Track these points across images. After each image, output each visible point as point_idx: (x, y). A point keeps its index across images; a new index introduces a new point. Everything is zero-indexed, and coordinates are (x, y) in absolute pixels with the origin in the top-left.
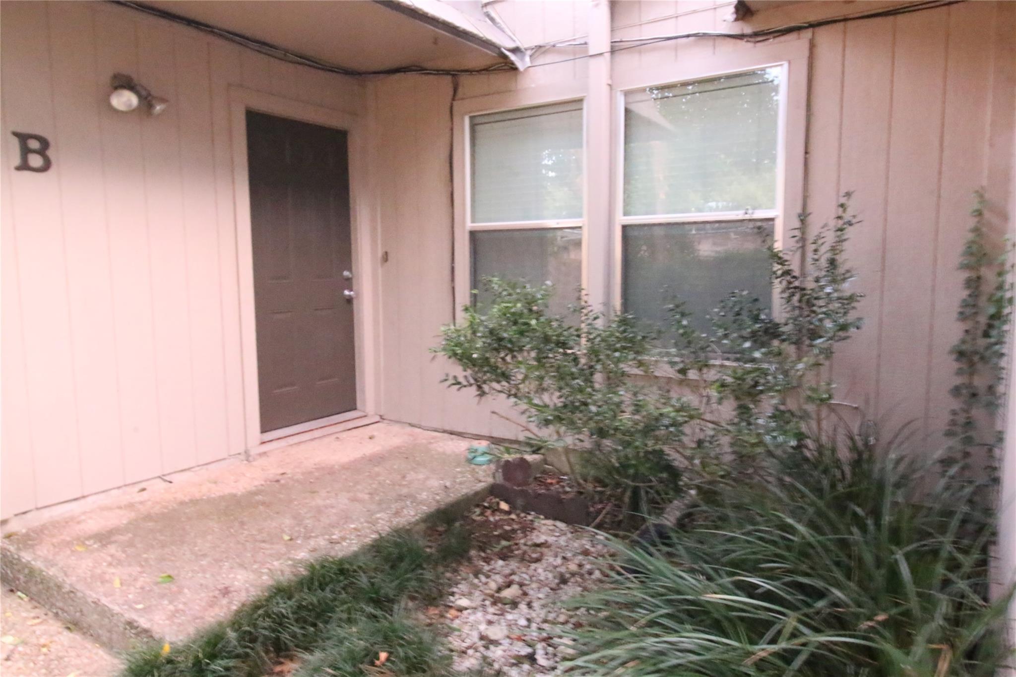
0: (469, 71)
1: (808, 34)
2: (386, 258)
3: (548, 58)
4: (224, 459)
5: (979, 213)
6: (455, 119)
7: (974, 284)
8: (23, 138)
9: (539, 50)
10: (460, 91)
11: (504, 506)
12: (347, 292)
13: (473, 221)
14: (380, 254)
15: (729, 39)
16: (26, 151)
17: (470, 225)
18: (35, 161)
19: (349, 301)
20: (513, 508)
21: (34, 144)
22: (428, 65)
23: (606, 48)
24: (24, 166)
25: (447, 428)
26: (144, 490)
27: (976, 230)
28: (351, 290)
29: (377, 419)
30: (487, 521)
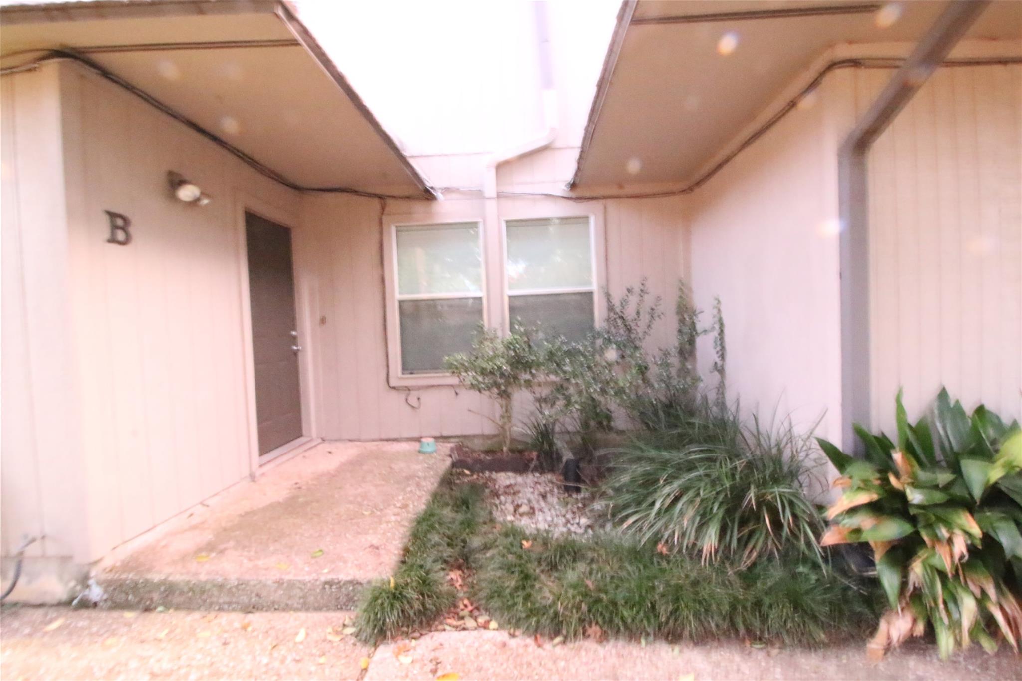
0: (393, 197)
1: (604, 201)
2: (323, 321)
3: (454, 195)
4: (237, 483)
5: (680, 289)
6: (385, 226)
7: (682, 321)
8: (112, 215)
9: (447, 190)
10: (387, 209)
11: (467, 472)
12: (295, 348)
13: (400, 293)
14: (318, 317)
15: (563, 199)
16: (115, 227)
17: (398, 296)
18: (121, 236)
19: (296, 353)
20: (472, 472)
21: (120, 222)
22: (360, 189)
23: (495, 195)
24: (113, 240)
25: (383, 436)
26: (191, 515)
27: (681, 297)
28: (297, 346)
29: (320, 440)
30: (463, 483)
